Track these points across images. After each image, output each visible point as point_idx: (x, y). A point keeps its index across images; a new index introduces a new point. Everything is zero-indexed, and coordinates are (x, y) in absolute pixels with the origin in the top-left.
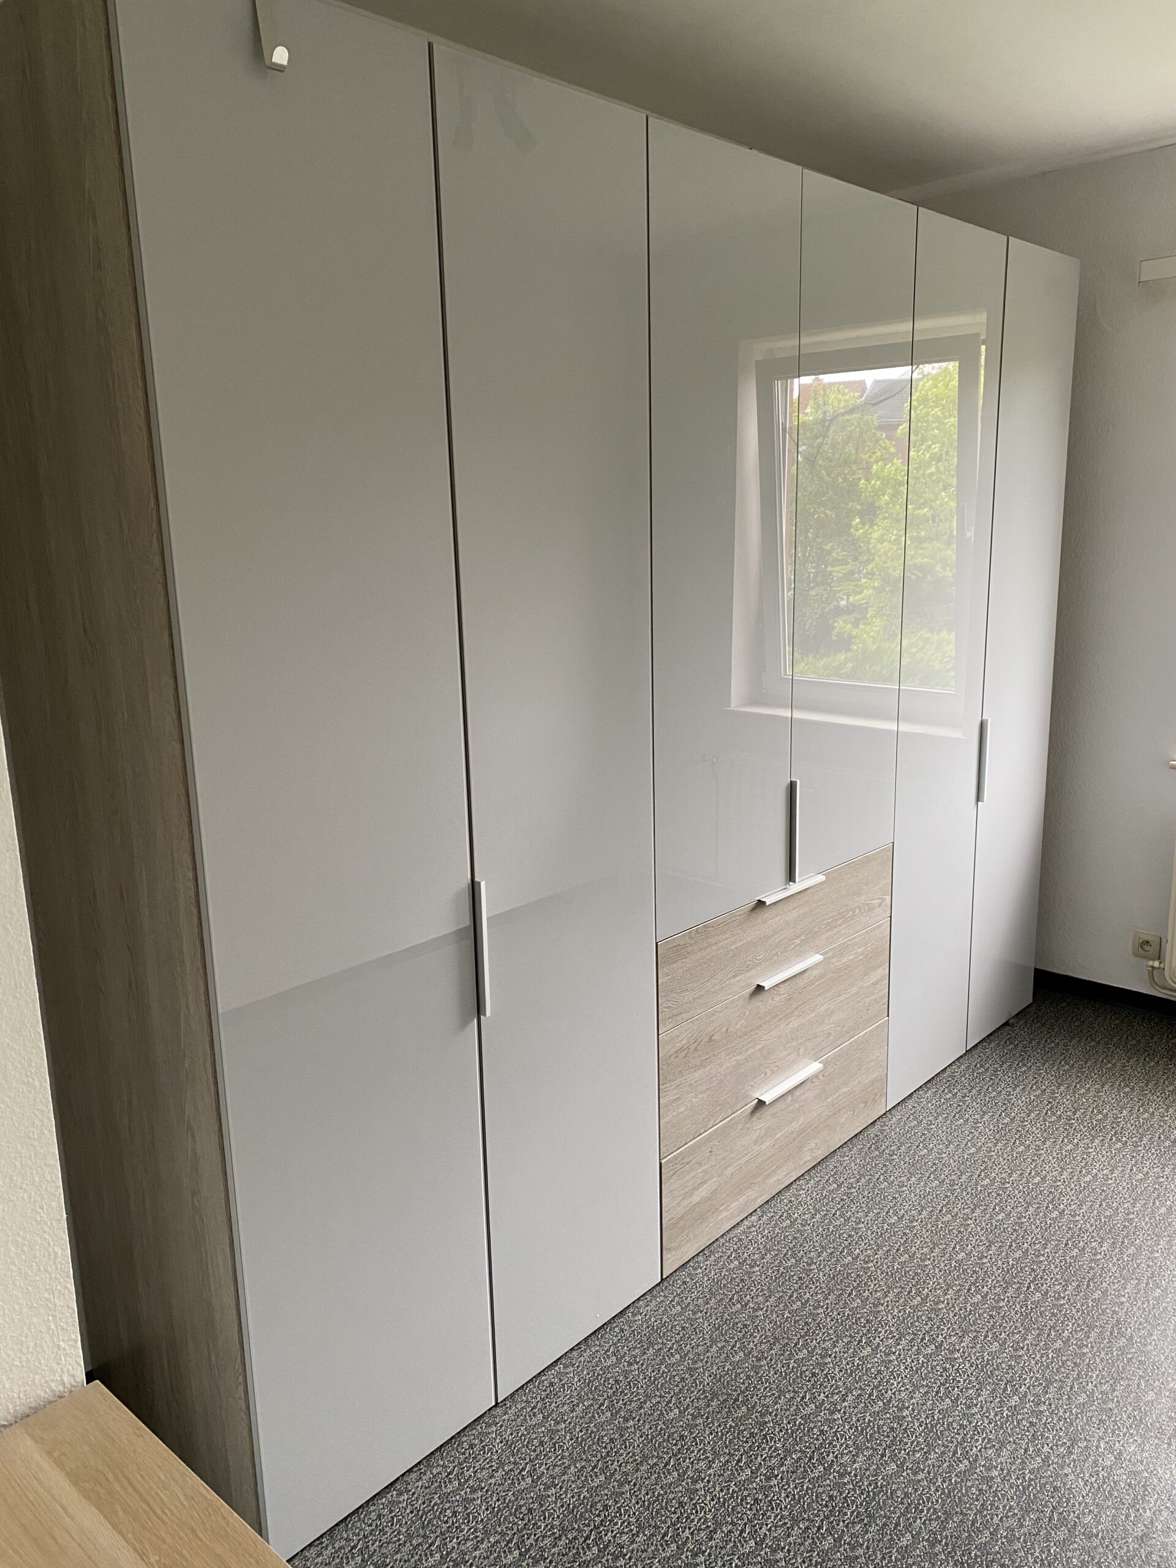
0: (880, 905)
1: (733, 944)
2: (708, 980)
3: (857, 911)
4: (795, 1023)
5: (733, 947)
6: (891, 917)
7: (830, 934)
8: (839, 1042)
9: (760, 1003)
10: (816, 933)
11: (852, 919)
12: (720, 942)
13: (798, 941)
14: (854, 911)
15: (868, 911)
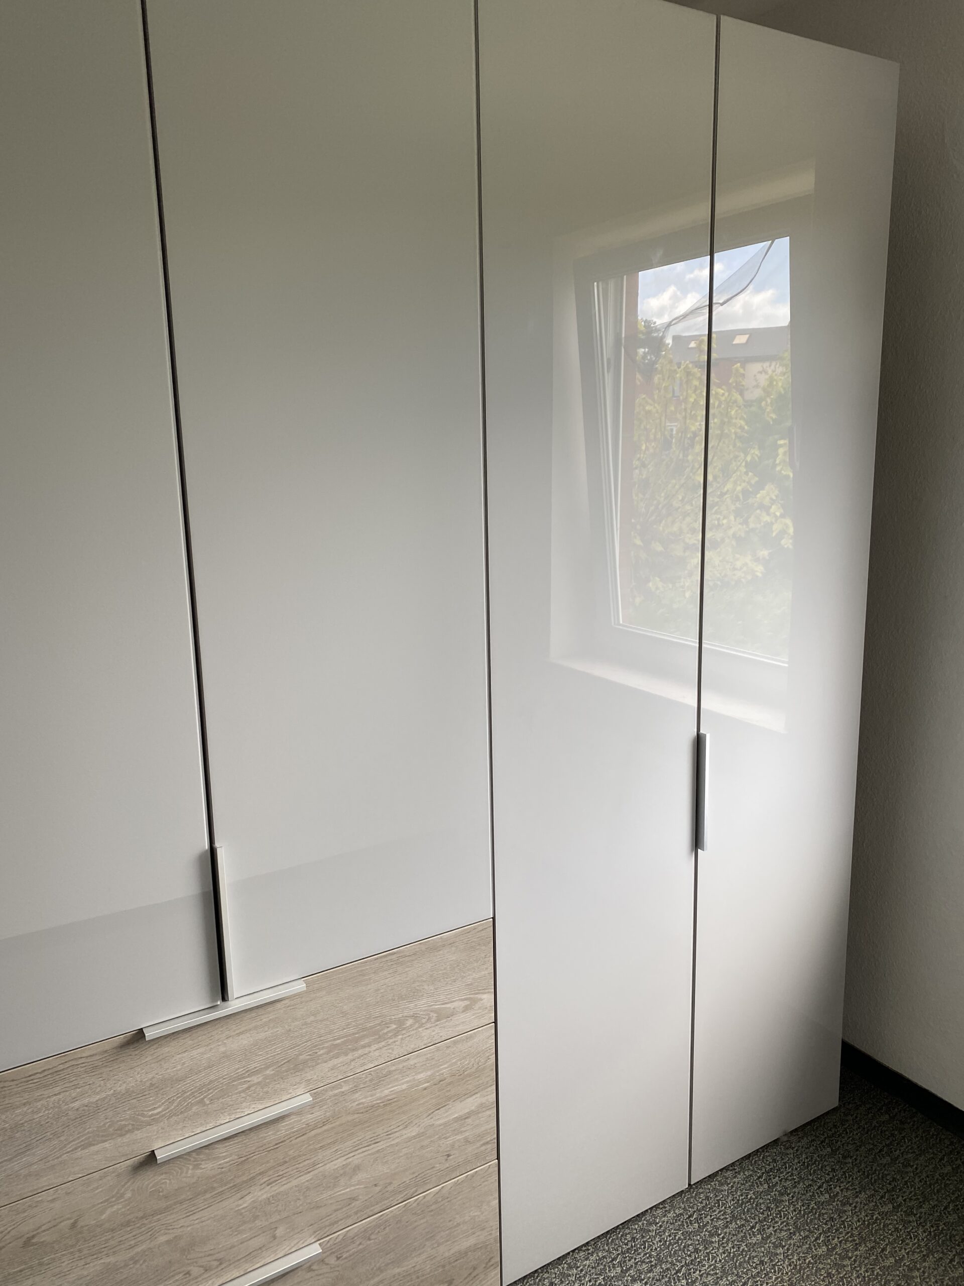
0: (466, 1009)
1: (74, 1100)
2: (9, 1160)
3: (410, 1022)
4: (260, 1194)
5: (76, 1104)
6: (496, 1022)
7: (342, 1059)
8: (377, 1208)
9: (163, 1176)
10: (305, 1062)
11: (396, 1035)
12: (37, 1100)
13: (255, 1079)
14: (400, 1022)
15: (438, 1020)
